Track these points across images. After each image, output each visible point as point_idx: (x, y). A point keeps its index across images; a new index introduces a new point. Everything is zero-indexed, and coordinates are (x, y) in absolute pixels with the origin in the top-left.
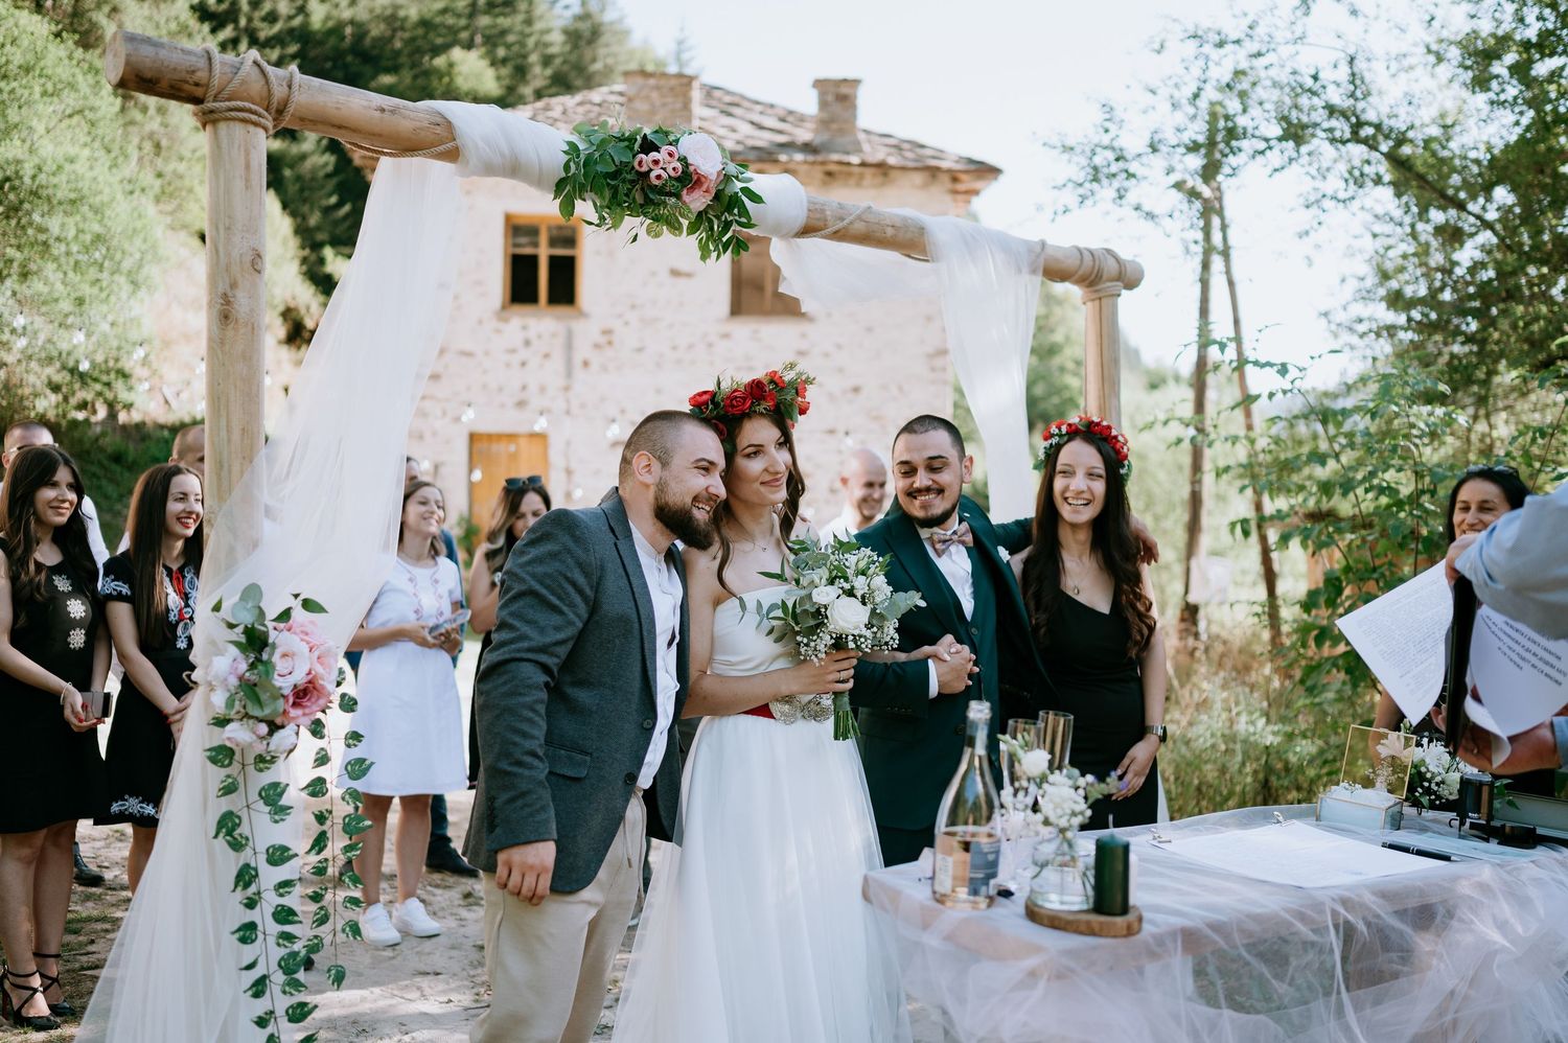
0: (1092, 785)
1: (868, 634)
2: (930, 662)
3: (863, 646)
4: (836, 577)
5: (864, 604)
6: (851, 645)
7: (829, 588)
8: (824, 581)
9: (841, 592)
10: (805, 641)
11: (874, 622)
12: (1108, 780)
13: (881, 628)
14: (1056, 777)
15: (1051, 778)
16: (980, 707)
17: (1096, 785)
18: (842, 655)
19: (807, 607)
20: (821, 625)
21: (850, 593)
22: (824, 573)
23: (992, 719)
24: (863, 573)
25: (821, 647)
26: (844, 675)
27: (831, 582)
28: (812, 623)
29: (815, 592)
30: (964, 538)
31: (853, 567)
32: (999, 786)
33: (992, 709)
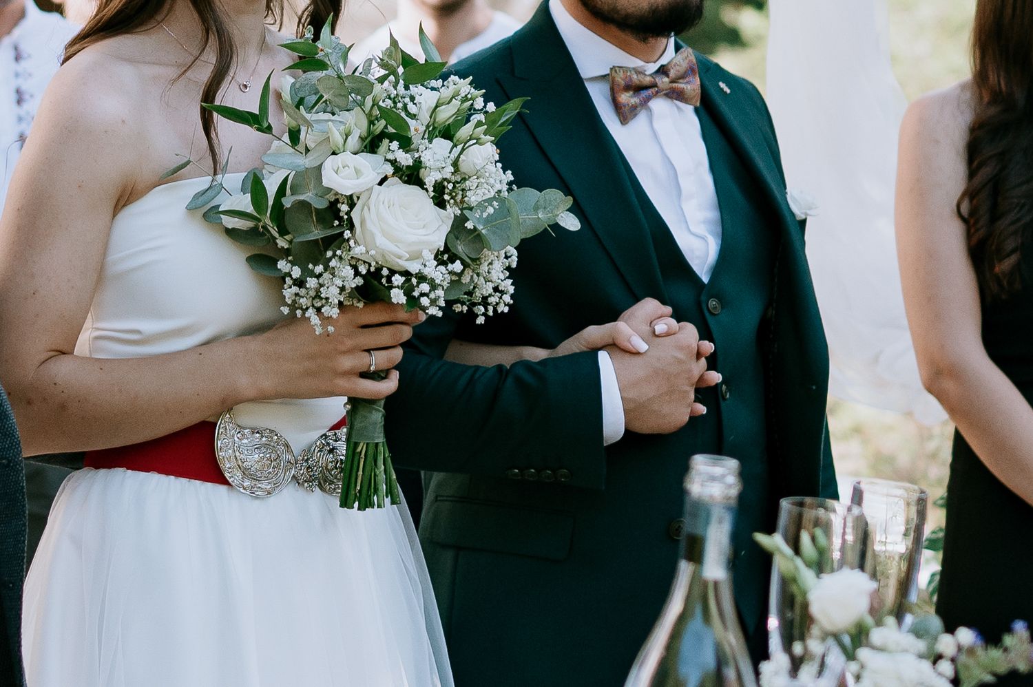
0: (971, 651)
1: (439, 274)
2: (604, 358)
3: (425, 301)
4: (383, 135)
5: (440, 203)
6: (398, 296)
7: (365, 159)
8: (354, 141)
9: (390, 170)
10: (296, 272)
11: (460, 248)
12: (1008, 640)
13: (472, 263)
14: (887, 633)
15: (877, 636)
16: (717, 471)
17: (980, 652)
18: (376, 315)
19: (307, 196)
20: (336, 241)
21: (412, 176)
22: (355, 122)
23: (741, 497)
24: (447, 133)
25: (332, 293)
26: (379, 360)
27: (371, 144)
28: (317, 233)
29: (330, 164)
30: (681, 85)
31: (425, 117)
32: (759, 652)
33: (743, 475)
